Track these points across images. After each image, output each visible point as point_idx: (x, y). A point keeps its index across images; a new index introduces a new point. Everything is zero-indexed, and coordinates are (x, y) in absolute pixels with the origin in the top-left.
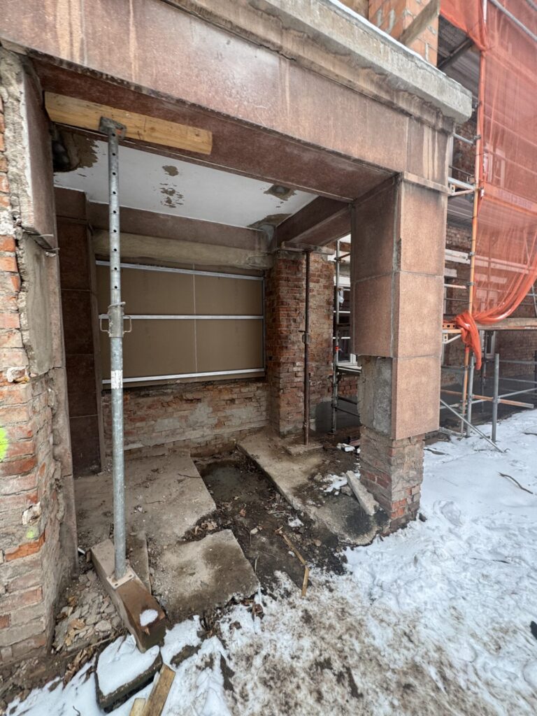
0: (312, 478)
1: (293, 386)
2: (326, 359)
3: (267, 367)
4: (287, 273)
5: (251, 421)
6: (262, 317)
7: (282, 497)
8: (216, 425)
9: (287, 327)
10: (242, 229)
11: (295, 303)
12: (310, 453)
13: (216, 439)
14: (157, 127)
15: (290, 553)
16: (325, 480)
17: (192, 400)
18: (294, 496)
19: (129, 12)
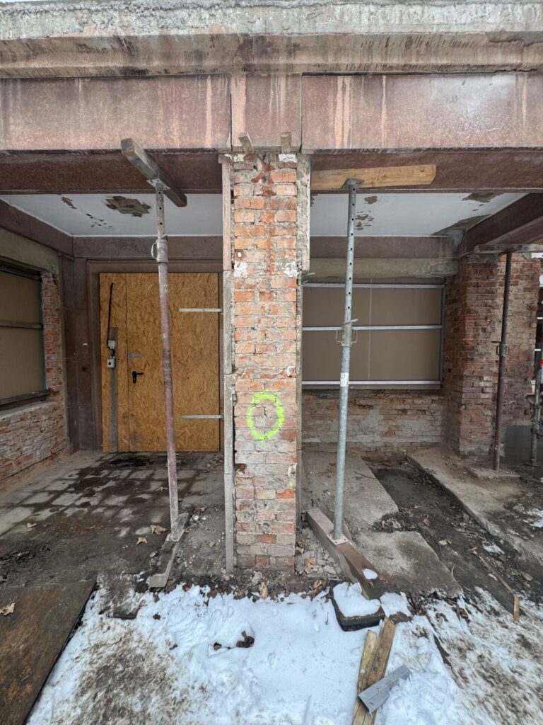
0: (510, 507)
1: (479, 403)
2: (523, 375)
3: (443, 379)
4: (477, 278)
5: (424, 434)
6: (440, 327)
7: (472, 519)
8: (386, 433)
9: (474, 337)
10: (426, 238)
11: (485, 311)
12: (503, 481)
13: (386, 446)
14: (388, 174)
15: (491, 575)
16: (530, 513)
17: (364, 406)
18: (489, 520)
19: (383, 96)
